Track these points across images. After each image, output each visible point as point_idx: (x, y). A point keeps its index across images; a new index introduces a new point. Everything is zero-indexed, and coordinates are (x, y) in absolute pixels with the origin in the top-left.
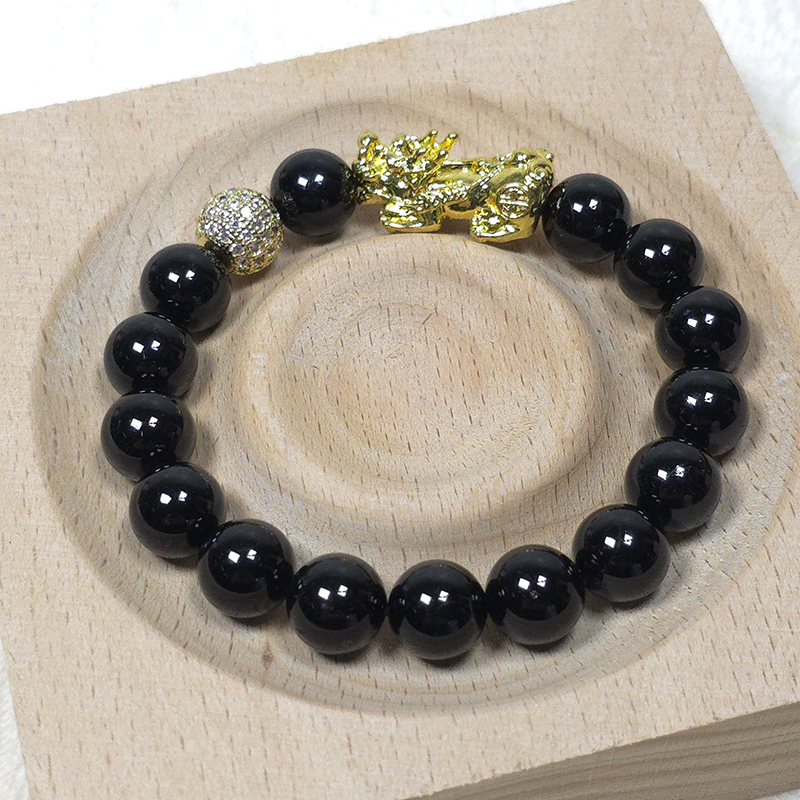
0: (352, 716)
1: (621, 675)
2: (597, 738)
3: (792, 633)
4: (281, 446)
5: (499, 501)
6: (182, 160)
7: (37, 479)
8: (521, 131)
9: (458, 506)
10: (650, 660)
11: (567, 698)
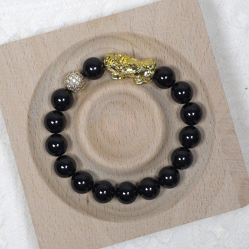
0: (108, 223)
1: (168, 212)
3: (207, 200)
5: (141, 165)
7: (31, 160)
10: (174, 208)
11: (156, 217)
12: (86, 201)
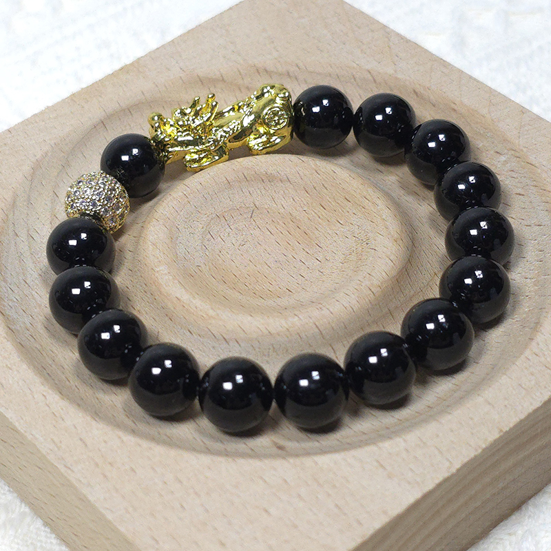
1: (527, 353)
2: (538, 394)
4: (211, 313)
5: (379, 289)
6: (30, 178)
8: (242, 90)
9: (354, 302)
10: (539, 337)
11: (504, 380)
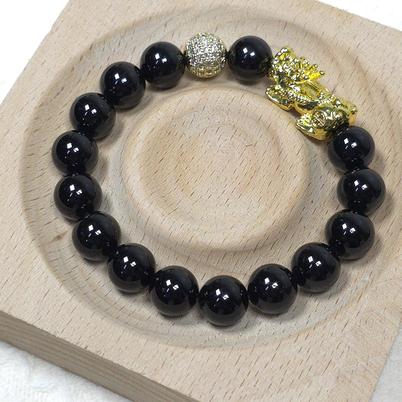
0: (57, 283)
1: (172, 348)
2: (137, 366)
3: (255, 386)
5: (195, 243)
7: (35, 103)
9: (177, 233)
10: (188, 352)
11: (142, 341)
12: (56, 235)
